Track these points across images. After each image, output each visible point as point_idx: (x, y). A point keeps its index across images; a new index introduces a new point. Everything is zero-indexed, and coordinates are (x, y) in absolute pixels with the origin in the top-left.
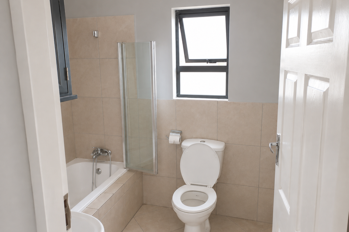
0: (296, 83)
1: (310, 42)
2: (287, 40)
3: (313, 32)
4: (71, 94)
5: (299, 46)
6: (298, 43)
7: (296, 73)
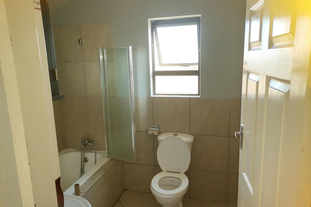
0: (258, 83)
1: (271, 45)
2: (250, 44)
3: (274, 37)
4: (59, 94)
5: (260, 49)
6: (259, 47)
7: (258, 74)
